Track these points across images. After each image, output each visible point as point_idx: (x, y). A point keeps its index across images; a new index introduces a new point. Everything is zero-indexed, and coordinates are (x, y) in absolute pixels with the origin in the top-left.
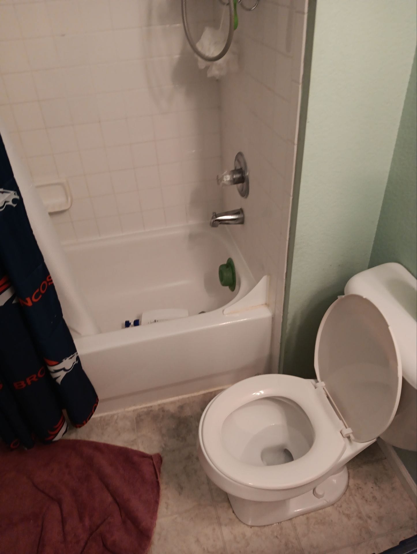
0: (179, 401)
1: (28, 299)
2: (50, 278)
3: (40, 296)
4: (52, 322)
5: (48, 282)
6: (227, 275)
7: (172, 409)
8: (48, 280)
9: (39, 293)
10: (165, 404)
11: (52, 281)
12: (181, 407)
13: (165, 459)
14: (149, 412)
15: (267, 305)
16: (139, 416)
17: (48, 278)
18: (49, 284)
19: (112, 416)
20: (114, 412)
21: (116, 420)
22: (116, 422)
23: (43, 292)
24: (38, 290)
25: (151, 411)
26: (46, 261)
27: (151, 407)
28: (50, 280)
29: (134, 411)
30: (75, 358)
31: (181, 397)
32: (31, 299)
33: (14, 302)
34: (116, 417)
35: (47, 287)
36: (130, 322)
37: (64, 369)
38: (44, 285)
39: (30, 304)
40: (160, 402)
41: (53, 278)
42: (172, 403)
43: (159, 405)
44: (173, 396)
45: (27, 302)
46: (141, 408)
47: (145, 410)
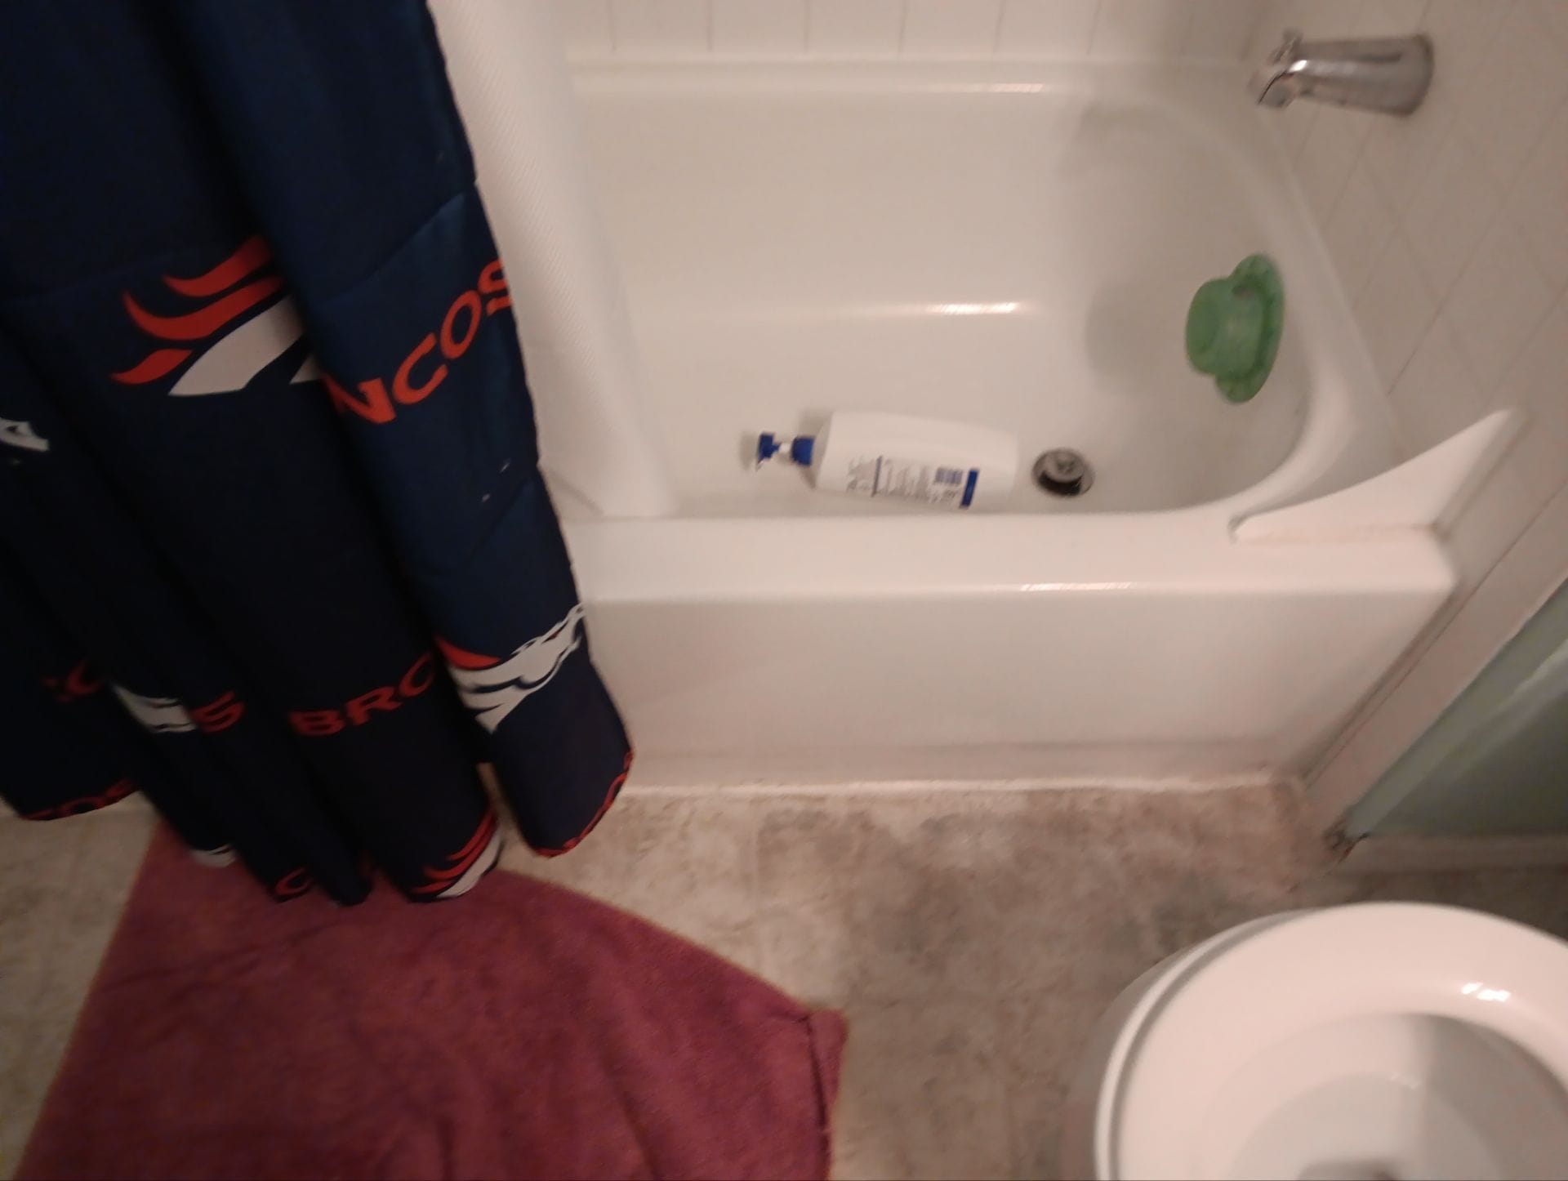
0: (929, 798)
1: (372, 388)
2: (498, 275)
3: (441, 374)
4: (486, 497)
5: (485, 299)
6: (1240, 329)
7: (900, 825)
8: (486, 285)
9: (435, 357)
10: (873, 799)
11: (504, 293)
12: (937, 828)
13: (860, 1033)
14: (811, 821)
15: (1441, 531)
16: (772, 826)
17: (485, 277)
18: (492, 307)
19: (672, 804)
20: (681, 791)
21: (686, 824)
22: (684, 836)
23: (453, 350)
24: (428, 344)
25: (820, 815)
26: (484, 182)
27: (822, 799)
28: (497, 286)
29: (757, 801)
30: (569, 631)
31: (937, 785)
32: (388, 386)
33: (299, 378)
34: (684, 811)
35: (481, 322)
36: (776, 440)
37: (518, 683)
38: (465, 314)
39: (380, 411)
40: (856, 787)
41: (512, 279)
42: (902, 800)
43: (853, 799)
44: (912, 778)
45: (362, 398)
46: (784, 797)
47: (799, 807)
